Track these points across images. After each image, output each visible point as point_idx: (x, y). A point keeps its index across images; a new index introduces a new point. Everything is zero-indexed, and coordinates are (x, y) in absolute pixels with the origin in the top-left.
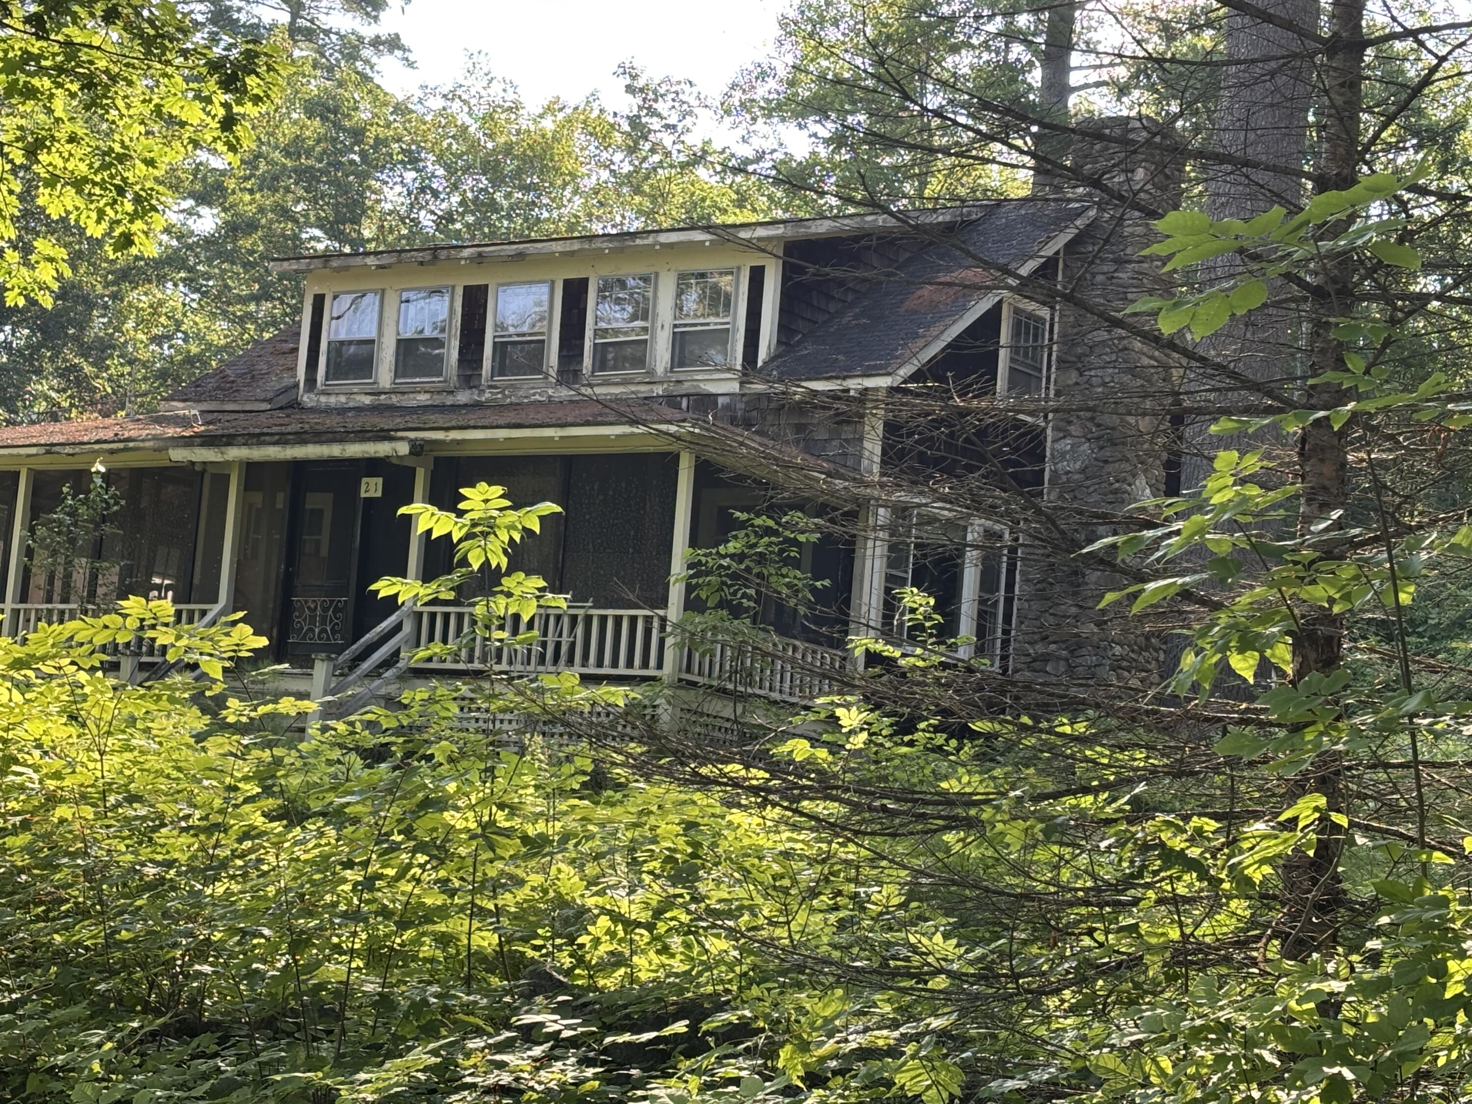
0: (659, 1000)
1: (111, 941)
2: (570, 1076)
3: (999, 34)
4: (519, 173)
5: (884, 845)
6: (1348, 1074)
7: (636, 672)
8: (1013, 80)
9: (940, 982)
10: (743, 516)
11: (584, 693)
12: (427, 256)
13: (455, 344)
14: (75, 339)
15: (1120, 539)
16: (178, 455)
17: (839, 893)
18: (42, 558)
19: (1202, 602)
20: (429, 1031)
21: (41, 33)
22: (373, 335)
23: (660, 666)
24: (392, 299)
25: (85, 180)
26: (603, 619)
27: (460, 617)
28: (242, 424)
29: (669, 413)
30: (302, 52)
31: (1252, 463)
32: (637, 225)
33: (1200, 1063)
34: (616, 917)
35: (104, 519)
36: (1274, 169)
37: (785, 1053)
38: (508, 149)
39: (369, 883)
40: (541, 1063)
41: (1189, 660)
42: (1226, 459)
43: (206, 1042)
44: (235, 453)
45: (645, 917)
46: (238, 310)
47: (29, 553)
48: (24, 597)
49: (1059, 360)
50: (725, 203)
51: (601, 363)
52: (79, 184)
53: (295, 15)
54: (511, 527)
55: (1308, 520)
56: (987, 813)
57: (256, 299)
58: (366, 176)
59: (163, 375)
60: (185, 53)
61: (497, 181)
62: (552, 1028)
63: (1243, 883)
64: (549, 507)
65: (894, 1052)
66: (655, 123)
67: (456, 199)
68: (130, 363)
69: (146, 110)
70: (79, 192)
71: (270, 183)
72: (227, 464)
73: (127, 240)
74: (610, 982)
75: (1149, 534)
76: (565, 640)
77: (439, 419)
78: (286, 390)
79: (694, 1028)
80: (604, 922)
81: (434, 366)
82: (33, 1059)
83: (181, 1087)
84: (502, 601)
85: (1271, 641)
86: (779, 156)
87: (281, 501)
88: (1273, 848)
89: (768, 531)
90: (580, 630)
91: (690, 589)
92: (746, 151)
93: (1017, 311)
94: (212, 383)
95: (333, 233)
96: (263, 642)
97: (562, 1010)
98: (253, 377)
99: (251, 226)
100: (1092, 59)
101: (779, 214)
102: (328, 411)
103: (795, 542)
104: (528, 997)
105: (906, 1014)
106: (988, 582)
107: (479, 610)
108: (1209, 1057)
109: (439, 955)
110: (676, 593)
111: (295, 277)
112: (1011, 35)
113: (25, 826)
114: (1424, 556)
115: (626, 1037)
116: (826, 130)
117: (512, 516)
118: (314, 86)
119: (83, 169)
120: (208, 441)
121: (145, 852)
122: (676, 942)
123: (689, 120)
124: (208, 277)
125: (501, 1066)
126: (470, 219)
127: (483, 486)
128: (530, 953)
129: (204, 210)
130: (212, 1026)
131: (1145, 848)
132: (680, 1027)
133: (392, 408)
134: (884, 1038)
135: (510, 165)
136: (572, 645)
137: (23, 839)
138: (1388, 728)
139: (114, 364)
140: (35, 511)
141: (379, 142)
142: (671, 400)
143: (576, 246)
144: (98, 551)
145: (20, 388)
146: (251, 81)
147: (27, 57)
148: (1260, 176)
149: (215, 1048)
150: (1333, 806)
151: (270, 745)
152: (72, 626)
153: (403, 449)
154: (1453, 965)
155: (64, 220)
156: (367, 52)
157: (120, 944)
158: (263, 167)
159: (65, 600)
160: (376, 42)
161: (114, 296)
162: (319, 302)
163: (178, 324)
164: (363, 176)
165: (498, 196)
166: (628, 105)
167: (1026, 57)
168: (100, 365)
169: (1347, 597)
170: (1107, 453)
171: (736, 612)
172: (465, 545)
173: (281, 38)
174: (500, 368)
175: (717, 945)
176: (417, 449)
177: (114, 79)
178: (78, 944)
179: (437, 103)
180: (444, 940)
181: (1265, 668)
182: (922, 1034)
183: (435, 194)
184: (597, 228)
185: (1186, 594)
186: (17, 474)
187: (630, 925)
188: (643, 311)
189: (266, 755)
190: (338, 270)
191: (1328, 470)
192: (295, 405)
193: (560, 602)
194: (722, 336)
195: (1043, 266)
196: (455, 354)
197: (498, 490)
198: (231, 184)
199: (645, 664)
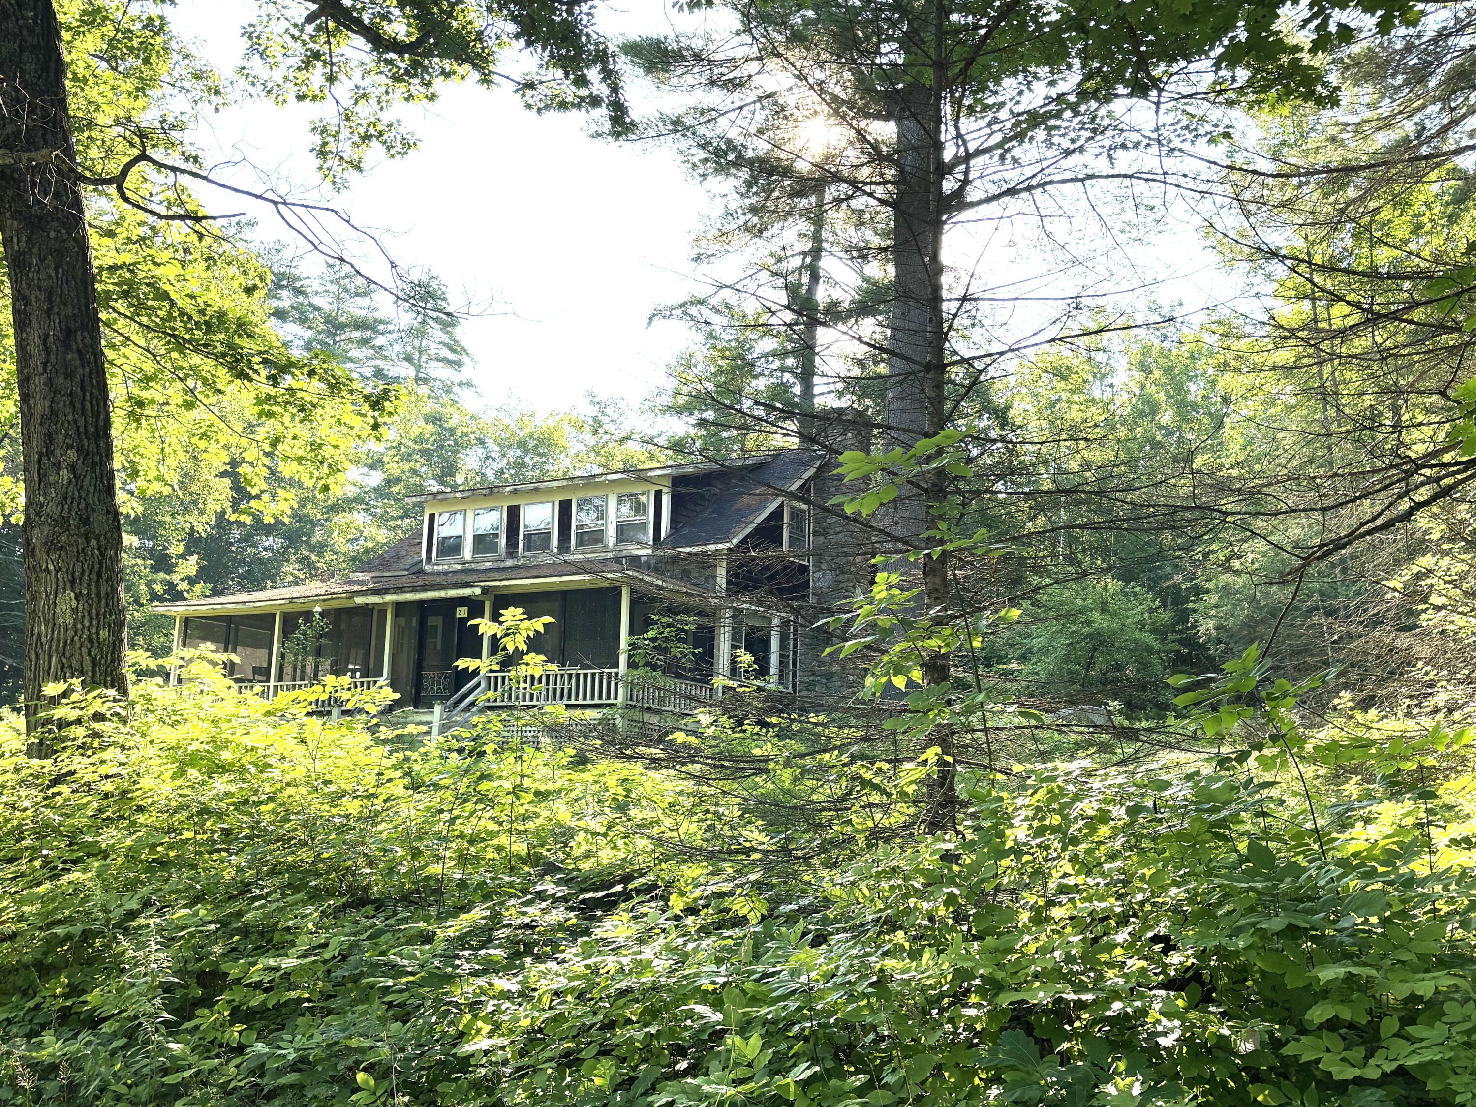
0: (610, 874)
1: (318, 859)
2: (561, 918)
3: (778, 370)
4: (536, 446)
5: (726, 785)
6: (956, 891)
7: (604, 701)
8: (786, 392)
9: (755, 856)
10: (656, 618)
11: (567, 714)
12: (488, 491)
13: (504, 536)
14: (306, 542)
15: (831, 619)
16: (359, 600)
17: (707, 811)
18: (290, 658)
19: (878, 650)
20: (486, 897)
21: (275, 384)
22: (460, 533)
23: (616, 698)
24: (470, 515)
25: (302, 458)
26: (586, 675)
27: (504, 678)
28: (393, 583)
29: (616, 566)
30: (423, 390)
31: (895, 578)
32: (600, 471)
33: (884, 891)
34: (587, 831)
35: (321, 636)
36: (904, 430)
37: (673, 897)
38: (531, 436)
39: (452, 821)
40: (544, 911)
41: (869, 681)
42: (881, 577)
43: (370, 909)
44: (389, 598)
45: (603, 830)
46: (392, 523)
47: (283, 656)
48: (280, 679)
49: (815, 532)
50: (642, 458)
51: (580, 542)
52: (299, 459)
53: (418, 372)
54: (528, 629)
55: (930, 607)
56: (772, 765)
57: (401, 517)
58: (457, 452)
59: (354, 559)
60: (351, 392)
61: (526, 452)
62: (551, 892)
63: (903, 794)
64: (547, 619)
65: (731, 894)
66: (605, 419)
67: (505, 461)
68: (336, 553)
69: (333, 421)
70: (300, 464)
71: (407, 457)
72: (385, 603)
73: (326, 488)
74: (585, 866)
75: (845, 616)
76: (566, 687)
77: (497, 575)
78: (416, 564)
79: (625, 888)
80: (582, 834)
81: (494, 548)
82: (277, 923)
83: (354, 934)
84: (523, 667)
85: (909, 669)
86: (670, 434)
87: (414, 622)
88: (915, 775)
89: (669, 625)
90: (574, 681)
91: (630, 657)
92: (653, 432)
93: (792, 508)
94: (377, 562)
95: (442, 483)
96: (397, 696)
97: (558, 883)
98: (398, 557)
99: (398, 480)
100: (825, 380)
101: (671, 463)
102: (439, 573)
103: (683, 630)
104: (542, 876)
105: (740, 873)
106: (783, 646)
107: (513, 673)
108: (887, 887)
109: (496, 856)
110: (623, 659)
111: (420, 505)
112: (783, 369)
113: (271, 799)
114: (985, 623)
115: (591, 895)
116: (692, 420)
117: (527, 623)
118: (430, 407)
119: (300, 453)
120: (376, 592)
121: (334, 811)
122: (620, 843)
123: (622, 419)
124: (376, 507)
125: (524, 914)
126: (512, 472)
127: (512, 608)
128: (545, 853)
129: (372, 472)
130: (372, 902)
131: (853, 779)
132: (619, 888)
133: (472, 571)
134: (726, 887)
135: (532, 444)
136: (570, 690)
137: (271, 806)
138: (969, 711)
139: (328, 556)
140: (286, 633)
141: (464, 435)
142: (617, 560)
143: (565, 483)
144: (318, 653)
145: (278, 569)
146: (387, 404)
147: (269, 397)
148: (894, 434)
149: (373, 913)
150: (944, 753)
151: (403, 750)
152: (297, 692)
153: (478, 591)
154: (1008, 832)
155: (291, 479)
156: (456, 389)
157: (323, 860)
158: (403, 449)
159: (302, 679)
160: (460, 384)
161: (326, 520)
162: (432, 517)
163: (361, 532)
164: (456, 452)
165: (527, 460)
166: (593, 411)
167: (792, 380)
168: (320, 554)
169: (947, 645)
170: (841, 577)
171: (654, 667)
172: (505, 640)
173: (411, 383)
174: (528, 547)
175: (642, 843)
176: (485, 591)
177: (315, 406)
178: (301, 860)
179: (493, 414)
180: (499, 849)
181: (910, 683)
182: (744, 884)
183: (494, 460)
184: (578, 473)
185: (869, 647)
186: (274, 615)
187: (595, 834)
188: (602, 515)
189: (401, 756)
190: (441, 500)
191: (938, 580)
192: (421, 572)
193: (554, 667)
194: (642, 526)
195: (804, 485)
196: (504, 541)
197: (520, 610)
198: (386, 459)
199: (608, 698)
